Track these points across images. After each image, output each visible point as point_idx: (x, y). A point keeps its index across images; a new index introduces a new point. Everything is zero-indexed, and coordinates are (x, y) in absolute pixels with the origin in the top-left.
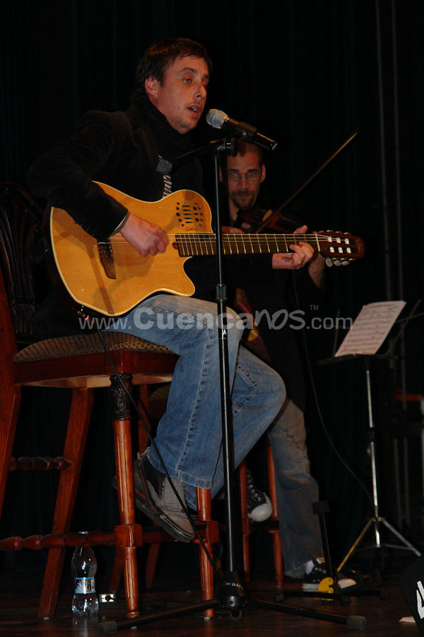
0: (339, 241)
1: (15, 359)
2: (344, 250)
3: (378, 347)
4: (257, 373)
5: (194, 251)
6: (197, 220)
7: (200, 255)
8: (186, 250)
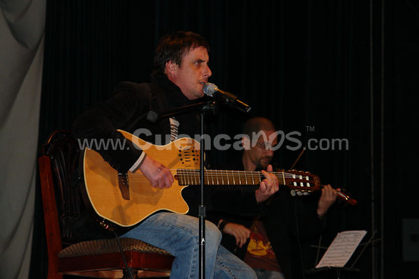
0: (301, 178)
1: (59, 255)
2: (305, 184)
3: (346, 262)
4: (236, 269)
5: (190, 182)
6: (194, 159)
7: (194, 185)
8: (184, 181)
